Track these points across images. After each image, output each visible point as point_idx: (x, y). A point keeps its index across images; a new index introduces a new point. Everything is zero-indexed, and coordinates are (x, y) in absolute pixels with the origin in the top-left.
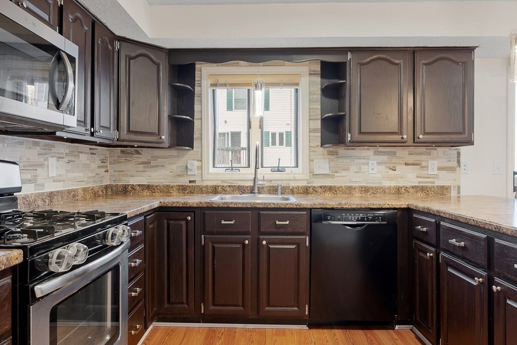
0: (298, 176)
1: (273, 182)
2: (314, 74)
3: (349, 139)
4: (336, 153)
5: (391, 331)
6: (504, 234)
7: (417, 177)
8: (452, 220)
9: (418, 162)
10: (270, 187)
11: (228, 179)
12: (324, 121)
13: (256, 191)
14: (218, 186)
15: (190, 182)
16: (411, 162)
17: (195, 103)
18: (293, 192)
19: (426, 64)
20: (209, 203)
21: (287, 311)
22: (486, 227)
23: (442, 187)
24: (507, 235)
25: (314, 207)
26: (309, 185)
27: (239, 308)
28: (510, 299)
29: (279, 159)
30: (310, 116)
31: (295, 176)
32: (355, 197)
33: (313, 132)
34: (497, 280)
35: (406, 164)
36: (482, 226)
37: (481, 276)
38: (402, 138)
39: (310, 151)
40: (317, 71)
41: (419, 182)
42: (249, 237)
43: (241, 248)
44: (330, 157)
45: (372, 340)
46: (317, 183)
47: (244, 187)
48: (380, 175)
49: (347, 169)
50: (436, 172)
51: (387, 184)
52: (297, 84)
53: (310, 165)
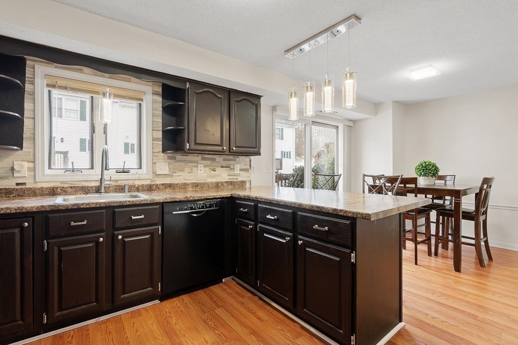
0: (144, 176)
1: (119, 182)
2: (156, 94)
3: (188, 147)
4: (174, 158)
5: (221, 284)
6: (304, 209)
7: (228, 175)
8: (267, 202)
9: (228, 165)
10: (116, 186)
11: (68, 180)
12: (165, 133)
13: (103, 190)
14: (57, 188)
15: (17, 184)
16: (225, 166)
17: (25, 101)
18: (138, 189)
19: (237, 101)
20: (54, 206)
21: (142, 294)
22: (292, 205)
23: (242, 181)
24: (307, 209)
25: (166, 201)
26: (153, 183)
27: (92, 304)
28: (308, 247)
29: (125, 162)
30: (153, 127)
31: (140, 176)
32: (189, 191)
33: (155, 141)
34: (300, 237)
35: (222, 167)
36: (289, 205)
37: (288, 236)
38: (223, 149)
39: (153, 156)
40: (159, 92)
41: (229, 179)
42: (103, 234)
43: (95, 246)
44: (170, 161)
45: (211, 295)
46: (159, 181)
47: (88, 187)
48: (205, 175)
49: (183, 170)
50: (239, 172)
51: (210, 180)
52: (142, 100)
53: (153, 167)
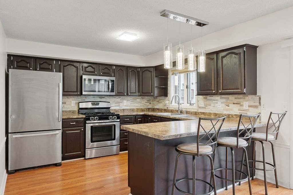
4: (206, 98)
7: (239, 110)
9: (239, 103)
13: (179, 112)
15: (167, 108)
16: (236, 102)
17: (168, 81)
18: (192, 113)
26: (197, 111)
31: (193, 107)
35: (234, 104)
39: (198, 97)
41: (239, 113)
44: (204, 100)
48: (222, 108)
49: (210, 105)
50: (247, 108)
51: (224, 112)
53: (198, 103)
